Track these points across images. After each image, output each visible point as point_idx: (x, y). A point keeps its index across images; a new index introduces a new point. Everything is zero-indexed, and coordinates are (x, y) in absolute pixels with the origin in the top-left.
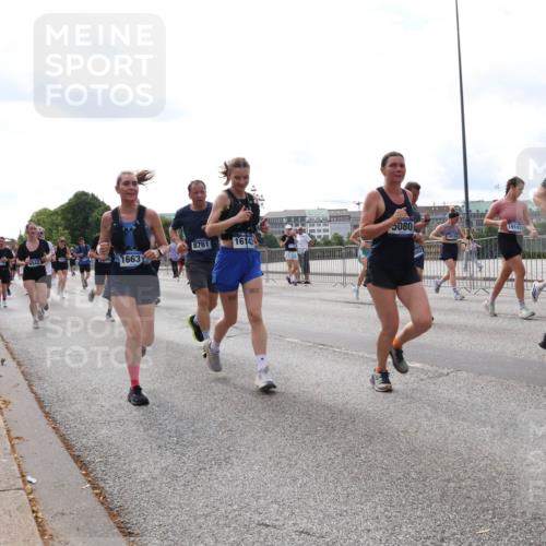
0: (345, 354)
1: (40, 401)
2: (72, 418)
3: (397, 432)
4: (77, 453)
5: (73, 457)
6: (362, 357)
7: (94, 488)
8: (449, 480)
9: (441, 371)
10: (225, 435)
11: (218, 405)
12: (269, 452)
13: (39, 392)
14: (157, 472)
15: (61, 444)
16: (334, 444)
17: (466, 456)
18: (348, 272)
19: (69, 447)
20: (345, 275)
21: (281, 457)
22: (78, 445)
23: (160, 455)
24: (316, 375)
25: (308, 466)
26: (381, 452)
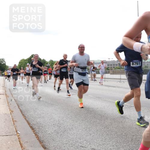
0: (105, 100)
1: (21, 111)
2: (30, 116)
3: (119, 122)
4: (31, 126)
5: (30, 126)
6: (110, 101)
7: (36, 135)
8: (133, 136)
9: (132, 105)
10: (72, 122)
11: (70, 113)
12: (84, 127)
13: (21, 109)
14: (53, 131)
15: (27, 123)
16: (102, 125)
17: (138, 129)
18: (106, 77)
19: (29, 124)
20: (105, 78)
21: (87, 128)
22: (32, 123)
23: (54, 127)
24: (97, 106)
25: (94, 131)
26: (115, 127)
